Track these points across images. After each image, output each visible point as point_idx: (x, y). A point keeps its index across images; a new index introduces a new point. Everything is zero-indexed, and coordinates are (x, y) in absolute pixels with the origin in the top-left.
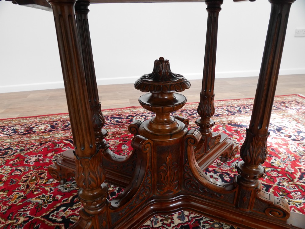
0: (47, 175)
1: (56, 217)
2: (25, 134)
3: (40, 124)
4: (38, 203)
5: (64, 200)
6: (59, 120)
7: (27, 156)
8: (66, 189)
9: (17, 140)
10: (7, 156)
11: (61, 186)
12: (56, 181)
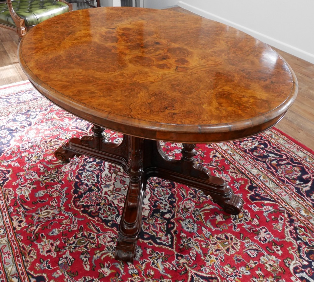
1: (168, 239)
4: (163, 262)
11: (135, 258)
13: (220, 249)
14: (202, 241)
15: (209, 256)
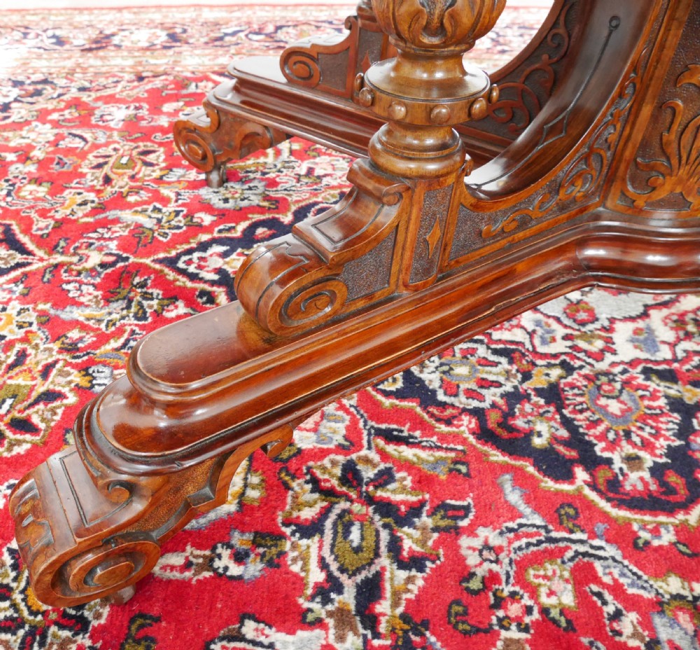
0: (163, 157)
1: (200, 267)
2: (90, 50)
3: (133, 28)
4: (139, 226)
5: (222, 227)
6: (193, 21)
7: (100, 104)
8: (226, 200)
9: (69, 64)
10: (40, 99)
11: (211, 190)
12: (193, 175)
13: (12, 373)
14: (96, 346)
15: (31, 324)
